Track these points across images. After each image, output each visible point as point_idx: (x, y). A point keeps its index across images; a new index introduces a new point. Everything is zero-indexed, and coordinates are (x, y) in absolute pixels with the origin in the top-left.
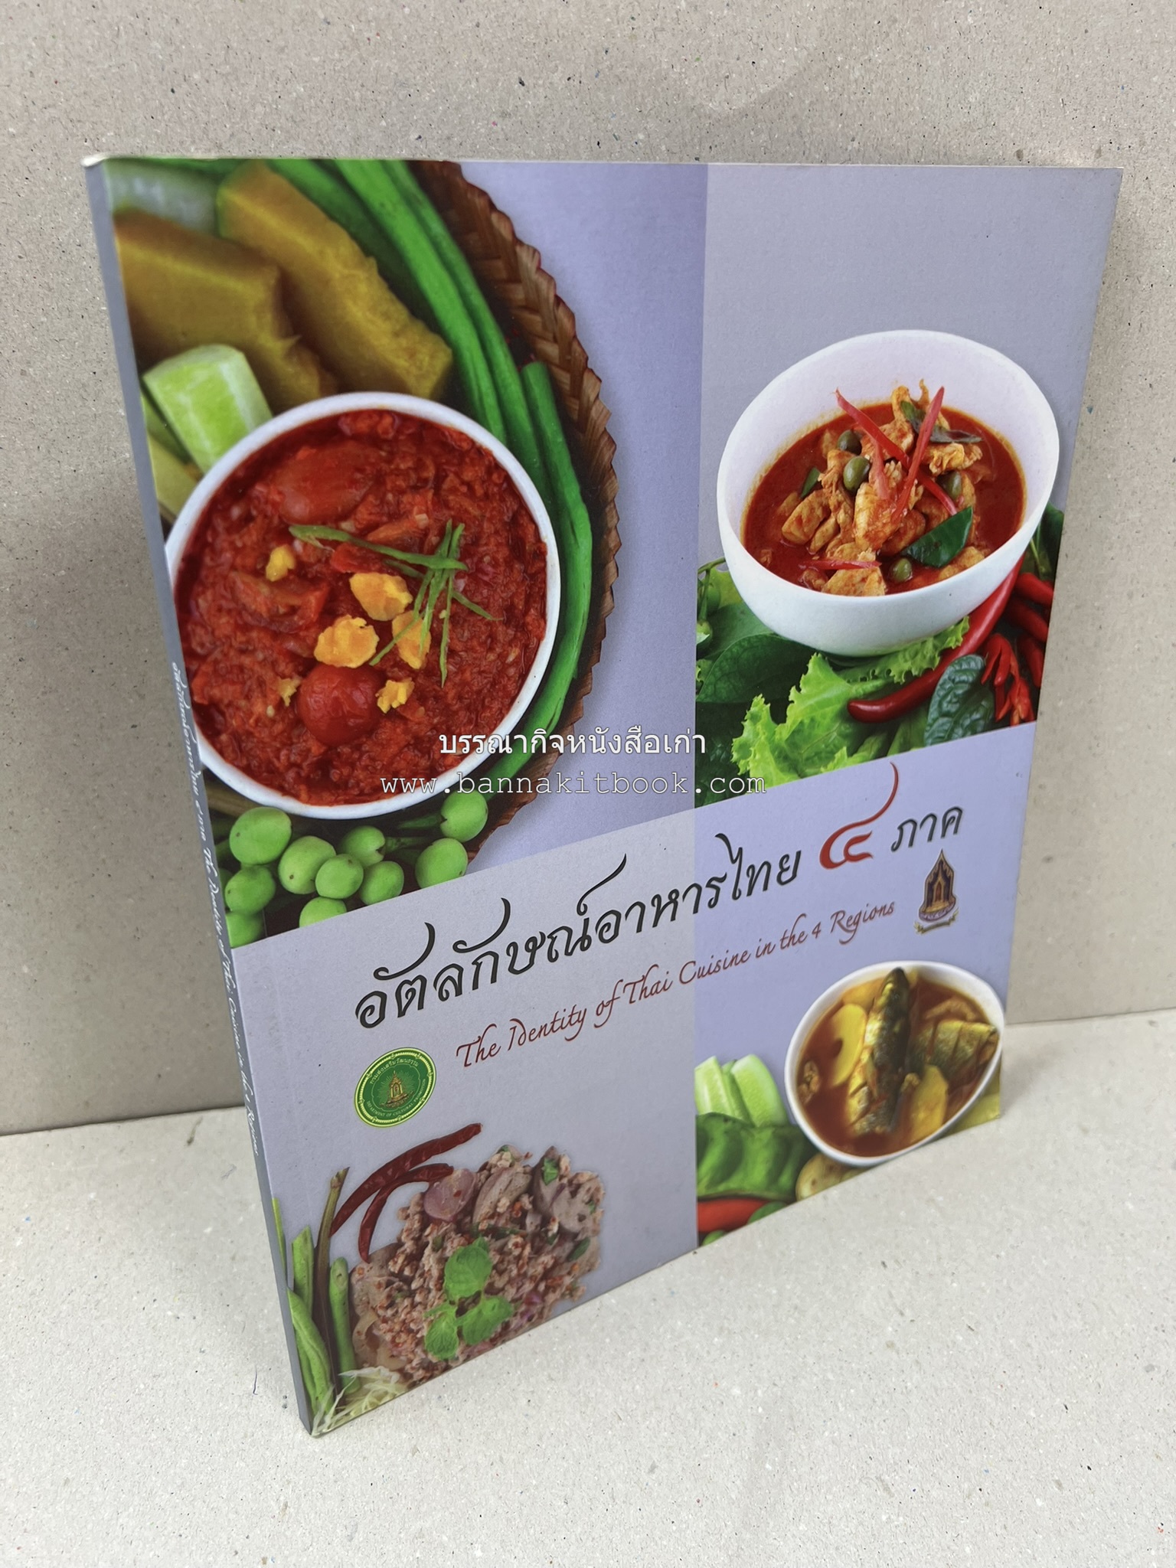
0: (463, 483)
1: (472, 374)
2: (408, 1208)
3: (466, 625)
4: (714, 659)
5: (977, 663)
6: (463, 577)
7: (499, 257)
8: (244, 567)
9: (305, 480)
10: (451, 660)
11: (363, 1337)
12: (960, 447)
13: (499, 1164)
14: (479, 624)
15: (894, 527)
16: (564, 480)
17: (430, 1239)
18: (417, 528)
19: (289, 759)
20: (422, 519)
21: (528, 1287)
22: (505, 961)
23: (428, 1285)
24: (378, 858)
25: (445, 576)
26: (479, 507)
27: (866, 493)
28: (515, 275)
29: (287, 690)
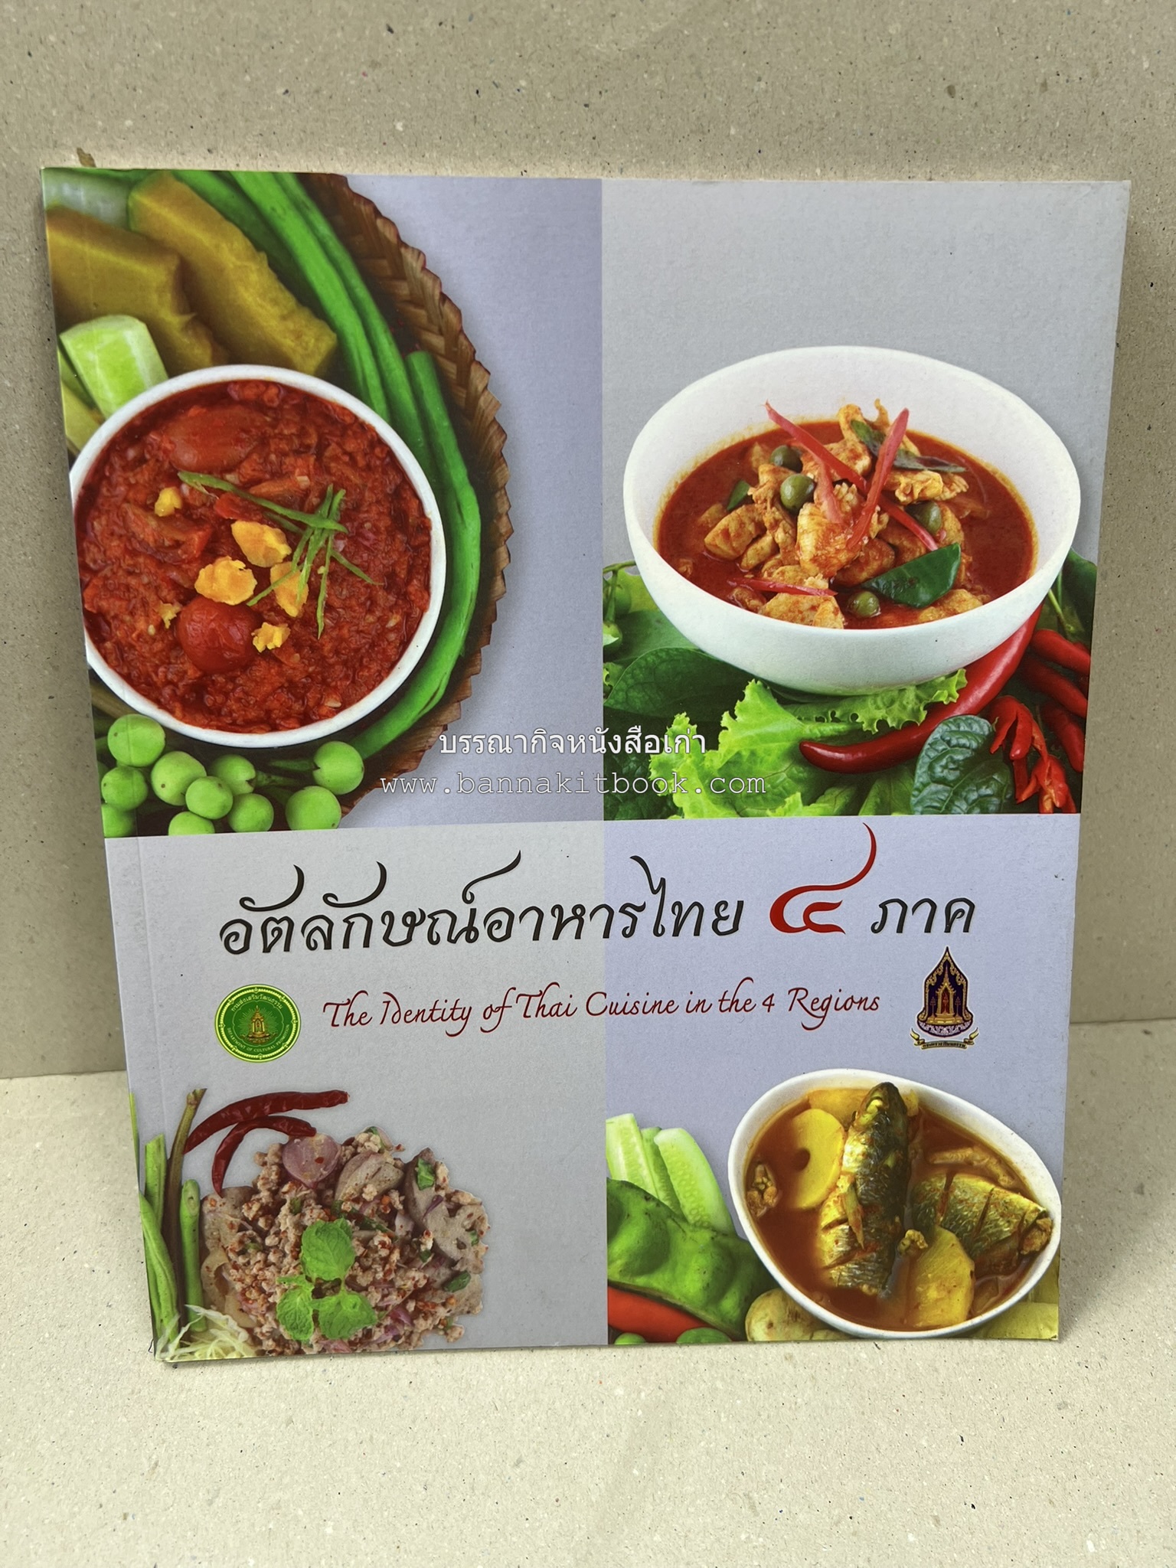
0: (345, 453)
1: (356, 357)
2: (266, 1155)
3: (345, 584)
4: (625, 665)
5: (982, 727)
6: (342, 539)
7: (383, 257)
8: (135, 501)
9: (195, 434)
10: (328, 614)
11: (212, 1275)
12: (937, 476)
13: (366, 1144)
14: (359, 585)
15: (851, 555)
16: (450, 462)
17: (287, 1197)
18: (299, 487)
19: (166, 677)
20: (303, 481)
21: (395, 1299)
22: (379, 929)
23: (283, 1248)
24: (248, 789)
25: (325, 535)
26: (361, 476)
27: (811, 514)
28: (400, 272)
29: (168, 614)
